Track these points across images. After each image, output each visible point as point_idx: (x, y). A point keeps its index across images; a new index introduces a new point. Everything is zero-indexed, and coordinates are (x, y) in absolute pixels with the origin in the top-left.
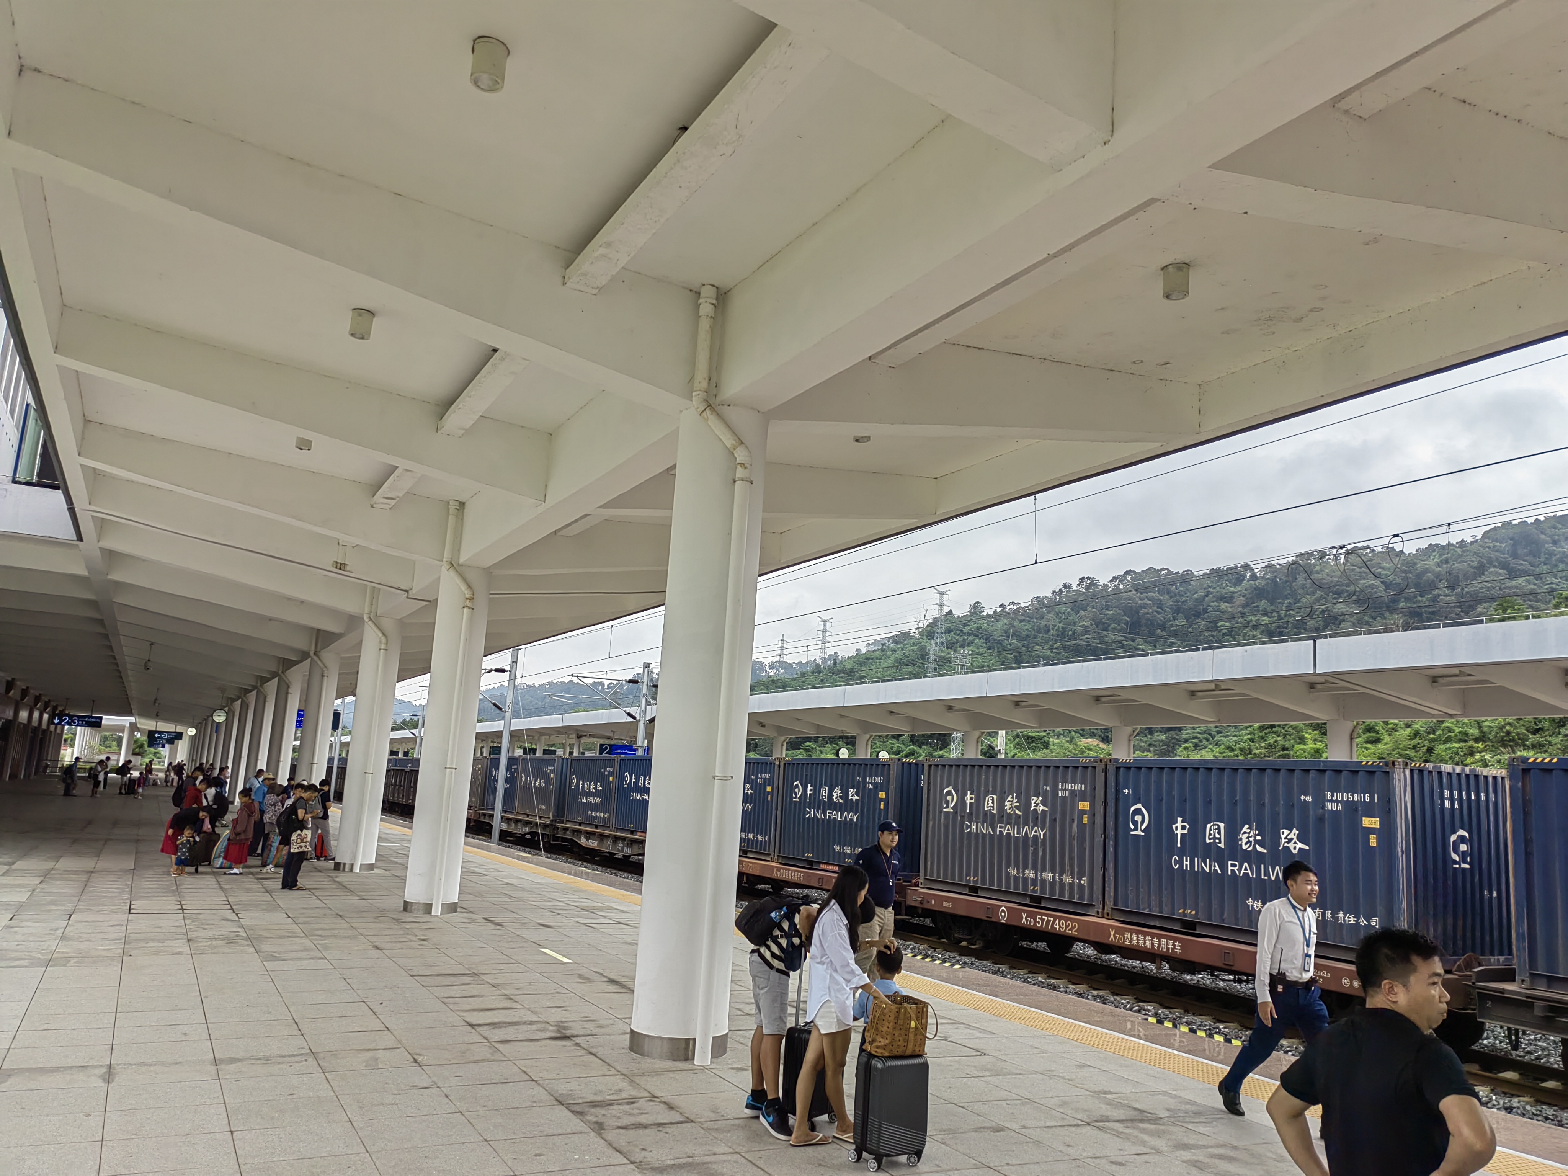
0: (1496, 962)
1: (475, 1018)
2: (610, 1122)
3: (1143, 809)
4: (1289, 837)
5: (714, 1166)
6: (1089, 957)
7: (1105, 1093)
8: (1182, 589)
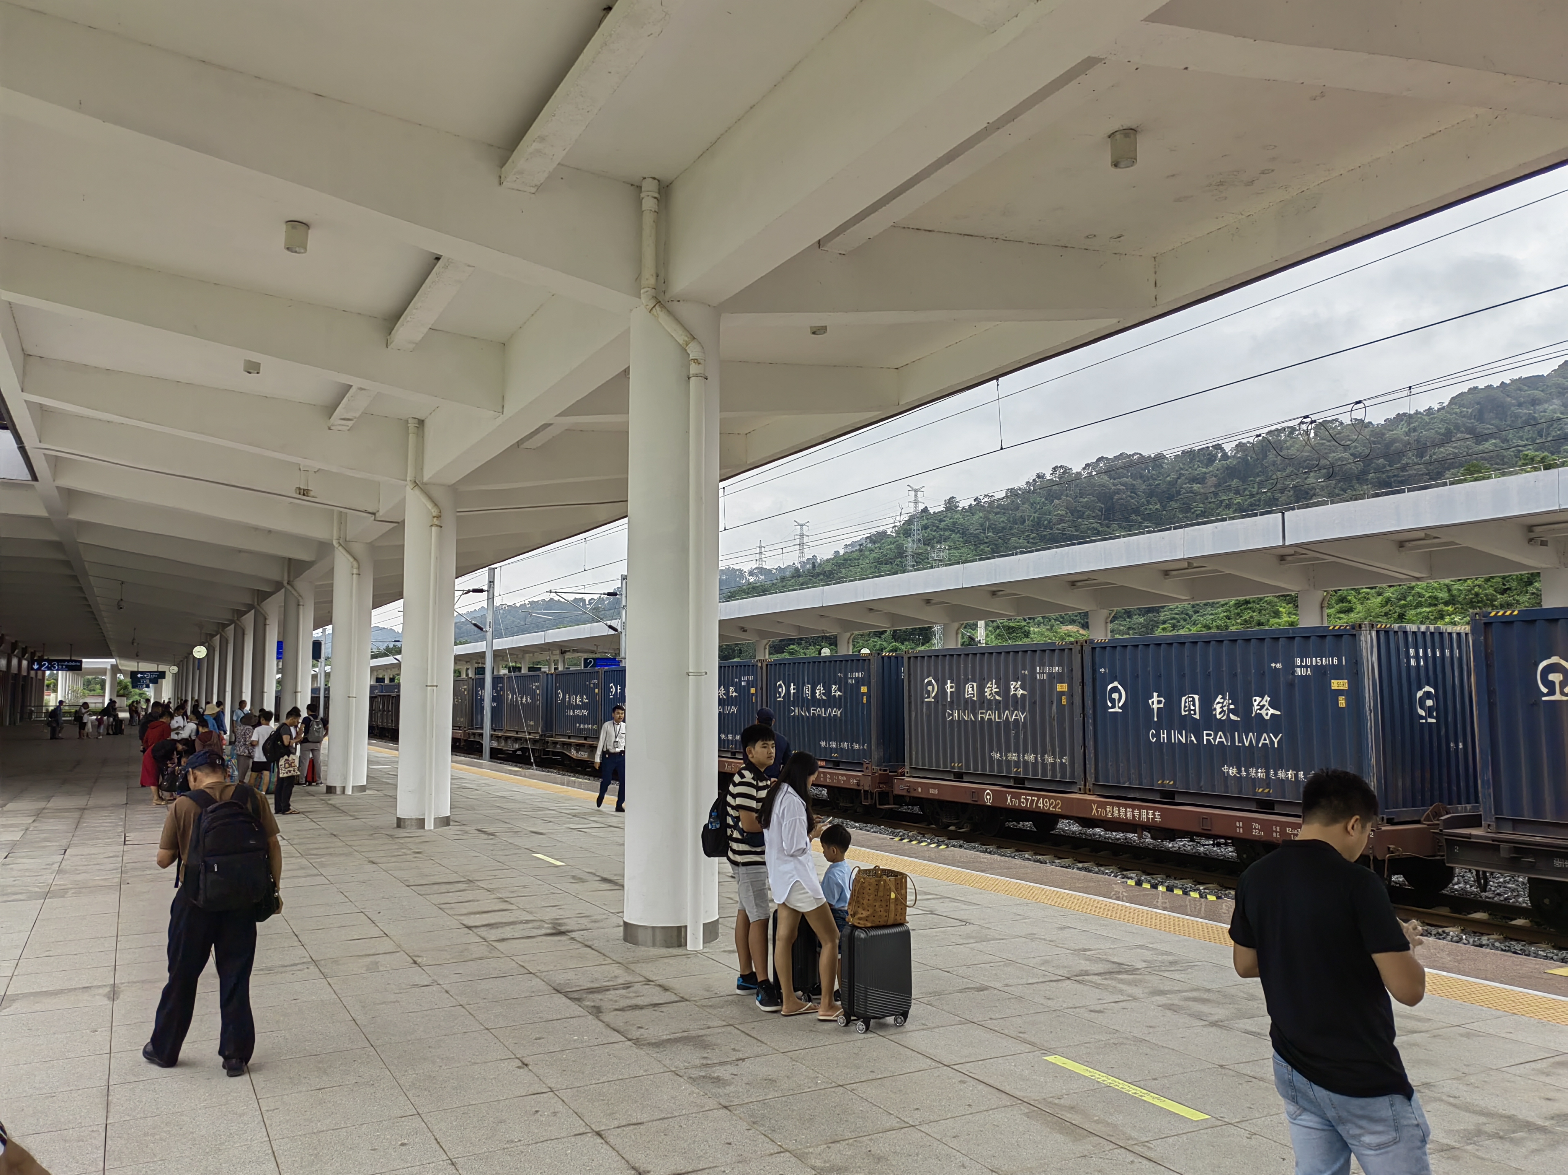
0: (1464, 809)
1: (471, 921)
2: (606, 1005)
3: (1120, 687)
4: (1261, 704)
5: (709, 1038)
6: (1073, 833)
7: (1085, 950)
8: (1154, 472)
